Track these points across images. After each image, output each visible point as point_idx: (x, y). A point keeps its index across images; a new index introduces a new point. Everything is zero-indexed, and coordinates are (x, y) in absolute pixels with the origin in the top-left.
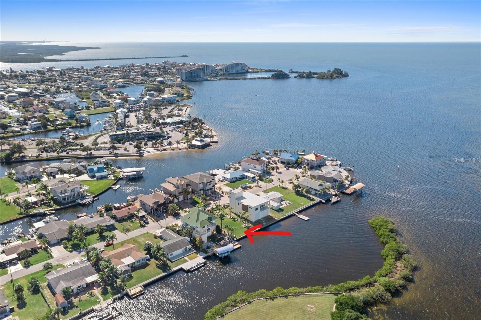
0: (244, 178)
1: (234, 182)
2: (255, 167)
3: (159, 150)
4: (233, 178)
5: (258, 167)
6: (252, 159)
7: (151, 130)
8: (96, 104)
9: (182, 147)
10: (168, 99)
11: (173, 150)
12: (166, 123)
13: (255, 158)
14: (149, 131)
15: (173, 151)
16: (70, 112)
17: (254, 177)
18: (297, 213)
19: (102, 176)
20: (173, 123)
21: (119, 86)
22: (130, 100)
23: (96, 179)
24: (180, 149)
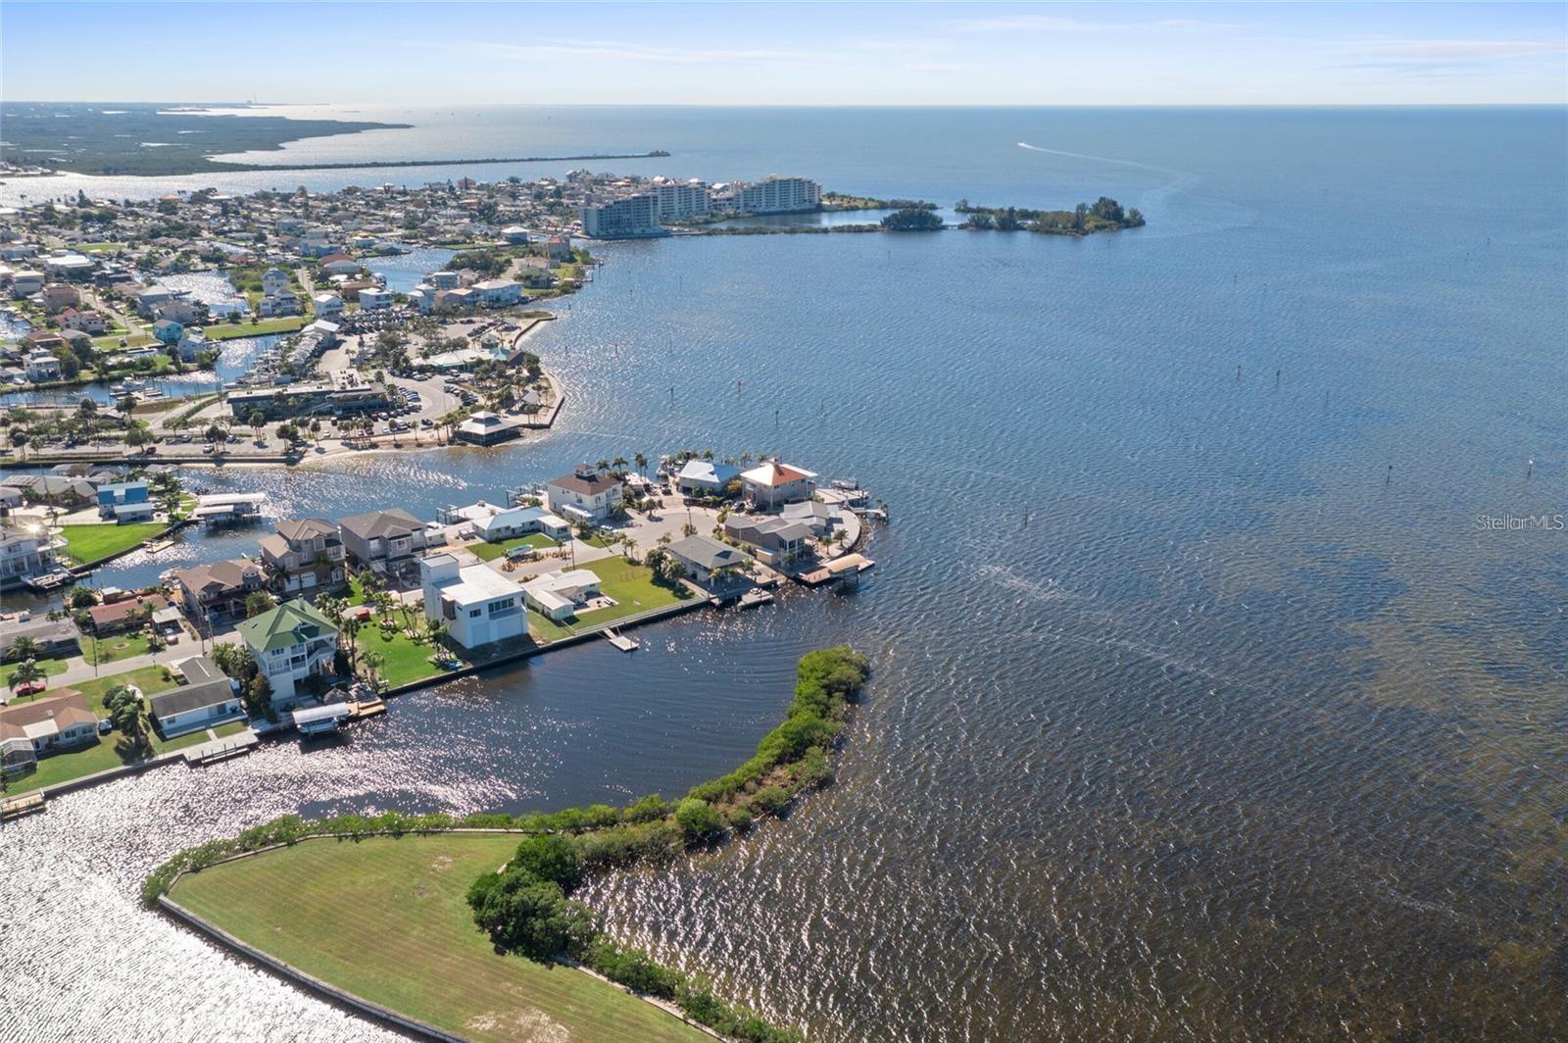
0: (539, 531)
1: (498, 541)
2: (580, 501)
3: (356, 448)
4: (499, 530)
5: (588, 500)
6: (578, 477)
7: (360, 387)
8: (262, 307)
9: (431, 440)
10: (490, 293)
11: (398, 446)
12: (432, 366)
13: (585, 475)
14: (354, 388)
15: (395, 451)
16: (169, 330)
17: (564, 529)
18: (614, 631)
19: (134, 513)
20: (454, 367)
21: (377, 250)
22: (366, 295)
23: (116, 521)
24: (420, 445)
